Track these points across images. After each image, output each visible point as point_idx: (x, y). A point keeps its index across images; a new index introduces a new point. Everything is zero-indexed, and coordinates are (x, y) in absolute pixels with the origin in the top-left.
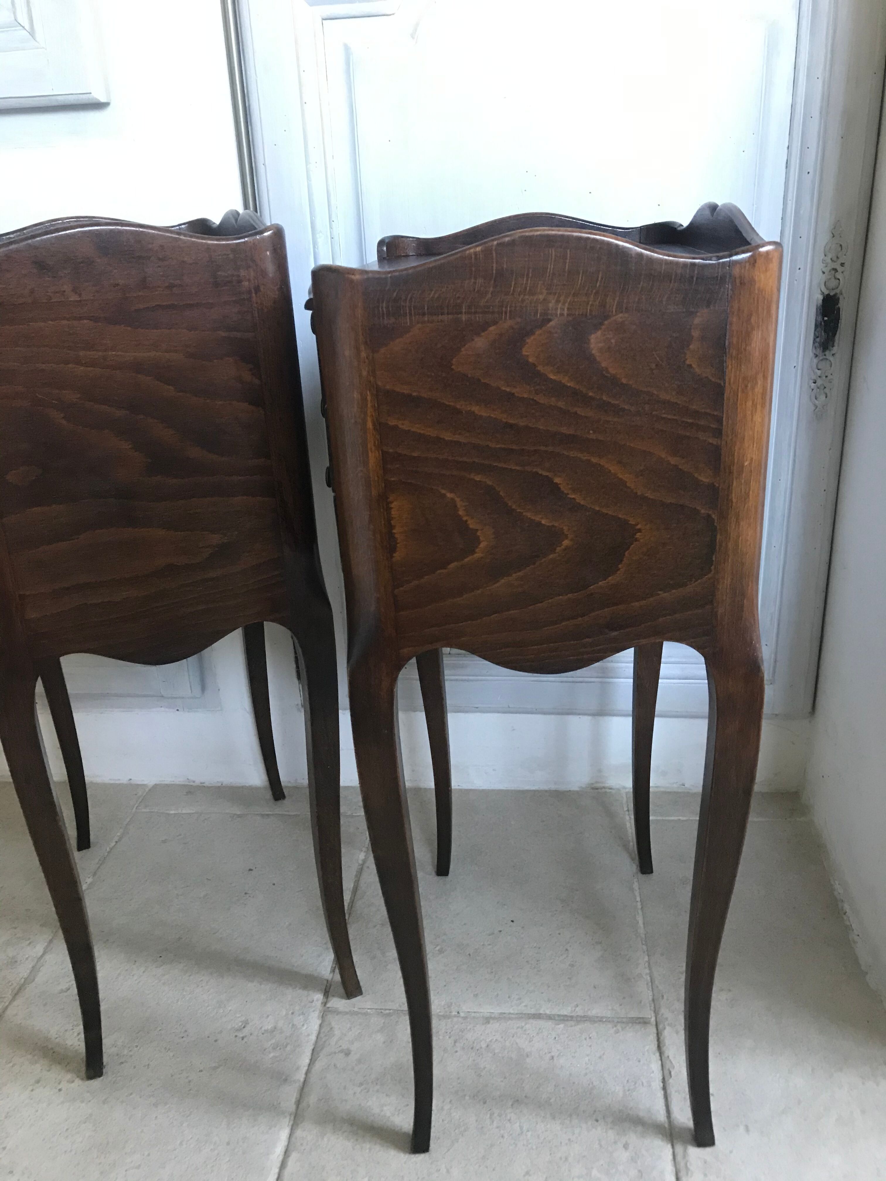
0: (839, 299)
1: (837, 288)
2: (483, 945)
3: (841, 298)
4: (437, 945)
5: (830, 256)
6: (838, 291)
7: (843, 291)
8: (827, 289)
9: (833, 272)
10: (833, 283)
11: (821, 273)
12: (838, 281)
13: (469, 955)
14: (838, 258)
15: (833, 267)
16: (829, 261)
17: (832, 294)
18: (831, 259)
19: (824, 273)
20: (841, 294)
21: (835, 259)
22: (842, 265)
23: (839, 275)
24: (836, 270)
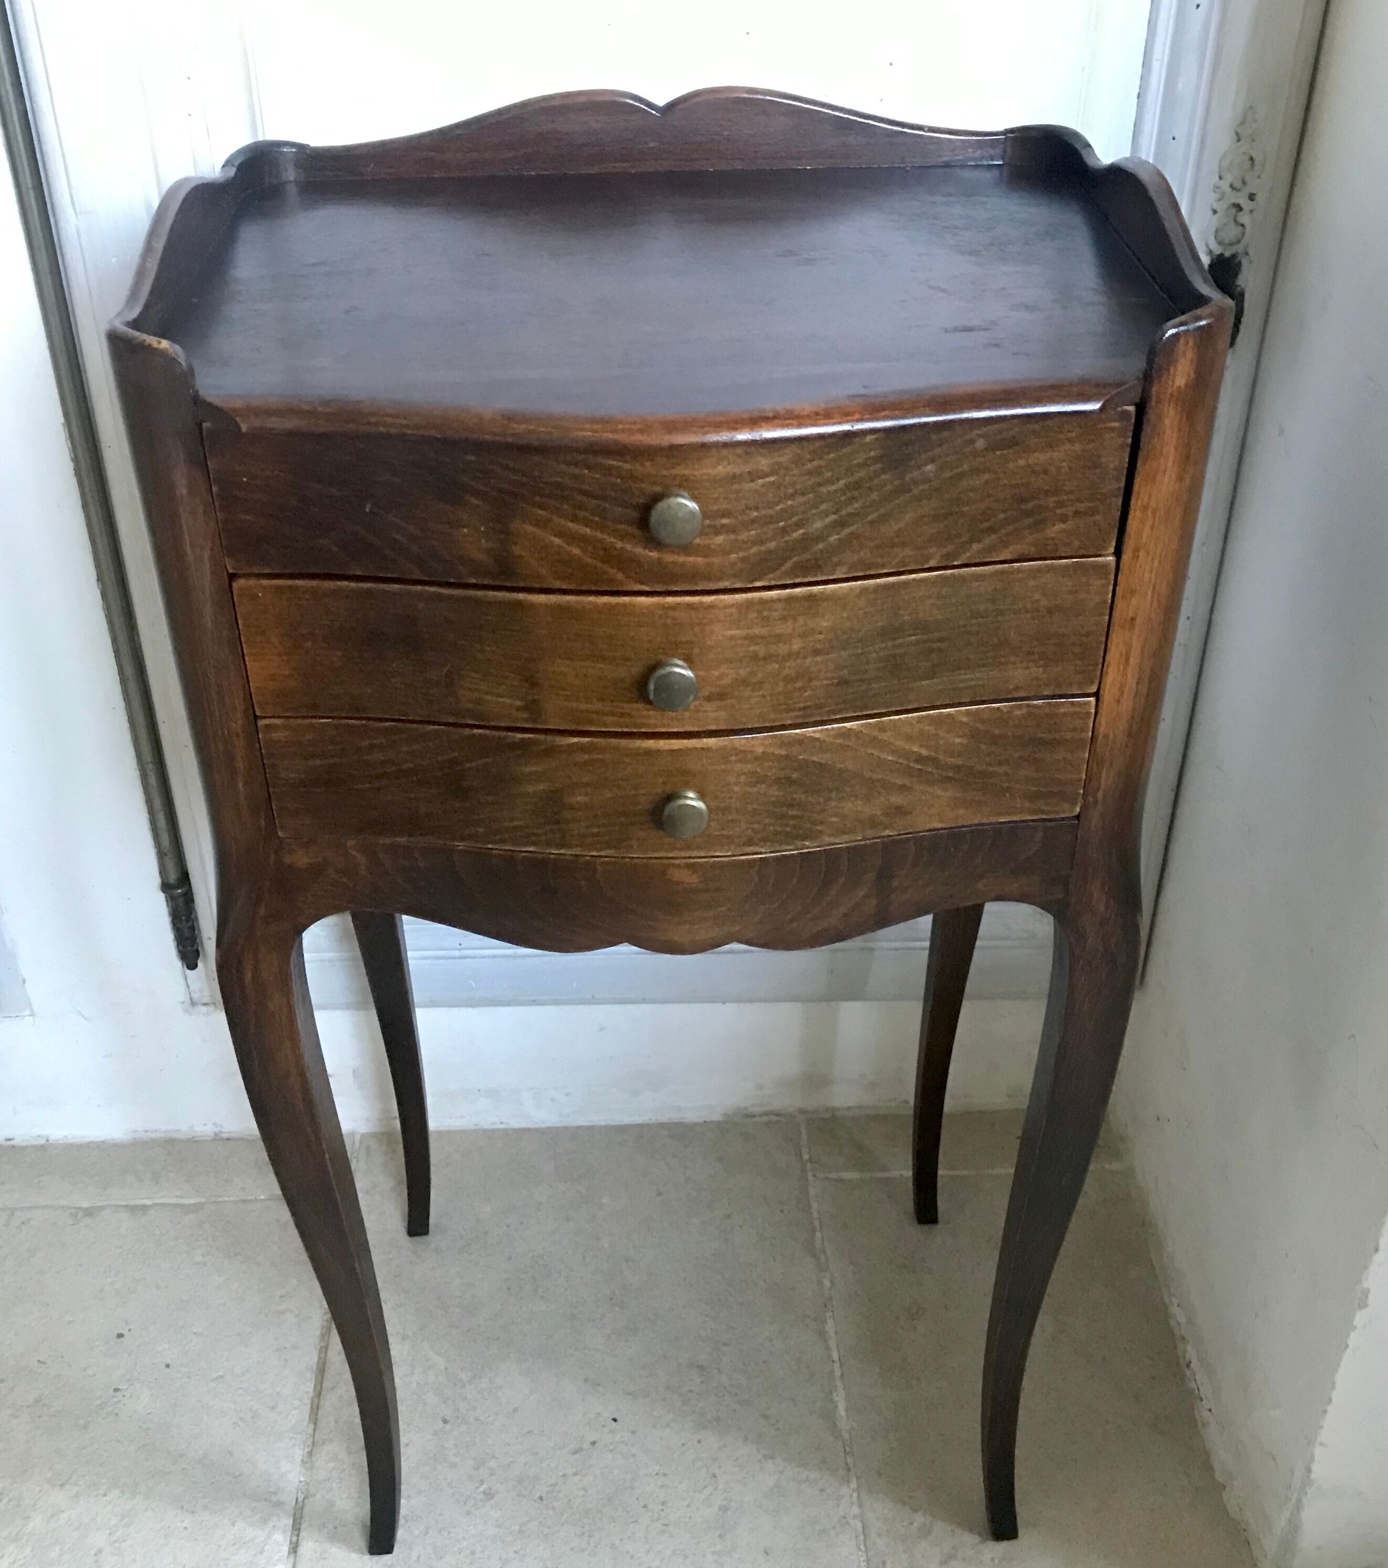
0: (1239, 265)
1: (1239, 242)
2: (564, 1476)
3: (1245, 262)
4: (482, 1482)
5: (1229, 178)
6: (1239, 248)
7: (1251, 252)
8: (1220, 243)
9: (1234, 211)
10: (1232, 233)
11: (1210, 213)
12: (1240, 228)
13: (541, 1498)
14: (1244, 183)
15: (1233, 201)
16: (1225, 186)
17: (1227, 254)
18: (1231, 186)
19: (1215, 212)
20: (1247, 254)
21: (1238, 185)
22: (1252, 197)
23: (1244, 218)
24: (1239, 208)
